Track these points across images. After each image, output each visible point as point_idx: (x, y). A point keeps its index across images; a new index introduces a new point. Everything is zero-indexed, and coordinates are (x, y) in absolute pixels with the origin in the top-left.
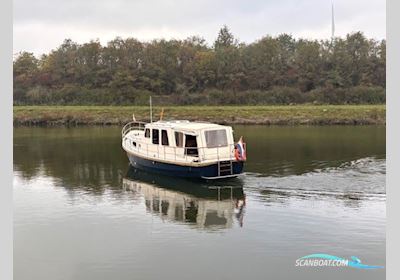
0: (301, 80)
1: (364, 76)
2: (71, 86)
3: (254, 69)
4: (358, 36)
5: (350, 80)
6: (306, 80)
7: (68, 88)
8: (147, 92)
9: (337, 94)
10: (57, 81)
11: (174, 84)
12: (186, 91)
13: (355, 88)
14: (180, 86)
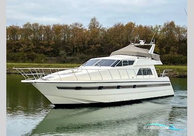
1: (172, 48)
3: (108, 42)
8: (43, 55)
11: (58, 50)
12: (65, 55)
14: (62, 52)
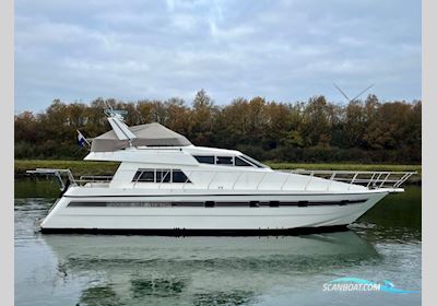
0: (264, 140)
1: (323, 137)
2: (53, 141)
4: (321, 100)
5: (310, 141)
6: (269, 139)
7: (50, 143)
9: (297, 153)
10: (41, 138)
13: (314, 148)
